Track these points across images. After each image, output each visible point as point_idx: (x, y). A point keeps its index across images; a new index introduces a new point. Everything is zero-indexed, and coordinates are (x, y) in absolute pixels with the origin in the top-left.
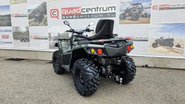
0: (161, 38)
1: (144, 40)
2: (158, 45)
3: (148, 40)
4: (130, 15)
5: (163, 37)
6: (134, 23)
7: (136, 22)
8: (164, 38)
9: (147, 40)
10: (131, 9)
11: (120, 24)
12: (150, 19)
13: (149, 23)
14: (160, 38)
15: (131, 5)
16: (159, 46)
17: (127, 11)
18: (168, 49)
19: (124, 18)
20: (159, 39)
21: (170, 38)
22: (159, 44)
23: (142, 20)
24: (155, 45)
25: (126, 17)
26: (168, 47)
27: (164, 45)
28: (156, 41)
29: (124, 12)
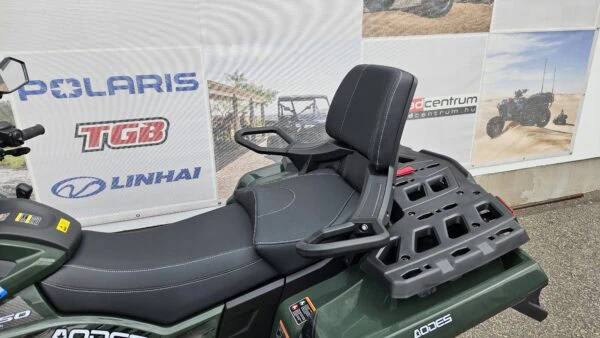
0: (519, 94)
1: (461, 111)
2: (507, 123)
3: (474, 107)
5: (525, 91)
6: (427, 31)
7: (436, 22)
8: (527, 96)
9: (472, 110)
11: (365, 35)
12: (491, 10)
13: (487, 29)
14: (513, 96)
16: (507, 129)
18: (532, 134)
20: (511, 101)
21: (544, 92)
22: (509, 119)
23: (461, 12)
24: (494, 128)
26: (535, 127)
27: (524, 123)
28: (502, 108)
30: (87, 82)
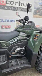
4: (39, 12)
10: (40, 8)
11: (33, 17)
15: (40, 5)
17: (38, 9)
19: (36, 14)
25: (37, 13)
29: (36, 10)
30: (3, 20)
